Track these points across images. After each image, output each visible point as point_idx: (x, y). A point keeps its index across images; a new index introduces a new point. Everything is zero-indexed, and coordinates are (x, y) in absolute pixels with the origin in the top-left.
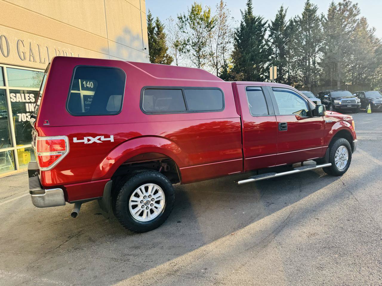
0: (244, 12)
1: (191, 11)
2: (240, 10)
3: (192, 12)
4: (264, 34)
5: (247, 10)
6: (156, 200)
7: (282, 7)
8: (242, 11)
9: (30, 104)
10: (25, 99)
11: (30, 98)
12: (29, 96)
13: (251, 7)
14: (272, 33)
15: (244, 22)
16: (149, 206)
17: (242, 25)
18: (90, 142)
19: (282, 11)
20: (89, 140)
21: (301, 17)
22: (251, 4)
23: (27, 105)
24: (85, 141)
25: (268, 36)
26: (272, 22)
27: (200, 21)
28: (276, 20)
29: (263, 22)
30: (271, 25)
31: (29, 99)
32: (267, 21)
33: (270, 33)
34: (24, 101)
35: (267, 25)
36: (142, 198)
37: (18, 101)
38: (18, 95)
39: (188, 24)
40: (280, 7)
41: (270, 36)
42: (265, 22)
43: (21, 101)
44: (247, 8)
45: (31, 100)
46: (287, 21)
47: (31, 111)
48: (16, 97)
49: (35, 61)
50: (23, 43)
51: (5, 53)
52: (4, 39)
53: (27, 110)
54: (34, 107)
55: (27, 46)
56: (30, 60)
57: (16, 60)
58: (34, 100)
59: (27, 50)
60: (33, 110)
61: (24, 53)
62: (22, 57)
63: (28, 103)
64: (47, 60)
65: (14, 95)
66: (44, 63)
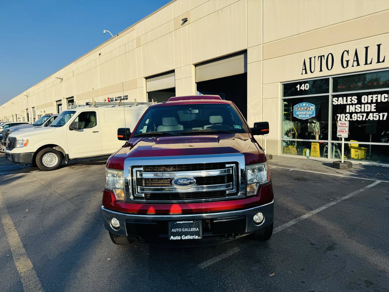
9: (351, 106)
10: (347, 101)
11: (352, 100)
12: (350, 99)
23: (348, 106)
31: (350, 101)
34: (345, 103)
37: (339, 103)
38: (340, 99)
43: (342, 103)
45: (353, 102)
47: (351, 111)
48: (338, 100)
49: (358, 65)
50: (348, 52)
51: (330, 67)
52: (330, 56)
53: (348, 111)
54: (356, 109)
55: (352, 53)
56: (353, 66)
57: (338, 70)
58: (356, 101)
59: (351, 57)
60: (354, 111)
61: (347, 61)
62: (345, 66)
63: (349, 105)
64: (375, 60)
65: (337, 99)
66: (371, 63)
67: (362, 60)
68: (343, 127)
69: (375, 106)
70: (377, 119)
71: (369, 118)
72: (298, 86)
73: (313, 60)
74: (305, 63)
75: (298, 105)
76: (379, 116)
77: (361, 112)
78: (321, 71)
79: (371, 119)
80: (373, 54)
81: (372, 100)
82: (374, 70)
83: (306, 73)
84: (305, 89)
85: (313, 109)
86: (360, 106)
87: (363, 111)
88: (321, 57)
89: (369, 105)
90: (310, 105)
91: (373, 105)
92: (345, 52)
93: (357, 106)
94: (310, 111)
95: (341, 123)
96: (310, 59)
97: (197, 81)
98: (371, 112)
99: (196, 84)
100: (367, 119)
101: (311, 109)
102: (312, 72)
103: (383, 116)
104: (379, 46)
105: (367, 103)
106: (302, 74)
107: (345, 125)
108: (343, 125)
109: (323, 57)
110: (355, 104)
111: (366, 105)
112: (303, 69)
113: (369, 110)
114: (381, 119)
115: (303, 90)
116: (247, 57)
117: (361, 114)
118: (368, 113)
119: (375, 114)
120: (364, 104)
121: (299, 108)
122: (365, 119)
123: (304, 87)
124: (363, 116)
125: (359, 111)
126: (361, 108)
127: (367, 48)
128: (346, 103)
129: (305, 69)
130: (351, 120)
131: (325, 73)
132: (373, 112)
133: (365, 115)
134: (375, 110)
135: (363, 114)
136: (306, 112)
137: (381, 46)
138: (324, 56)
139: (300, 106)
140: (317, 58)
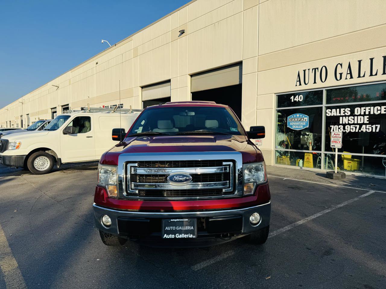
9: (344, 118)
10: (340, 113)
11: (345, 112)
12: (344, 110)
23: (341, 118)
34: (338, 114)
37: (332, 115)
38: (334, 110)
43: (335, 115)
45: (346, 114)
47: (344, 123)
48: (331, 112)
49: (351, 77)
50: (341, 65)
51: (323, 79)
52: (324, 69)
53: (341, 122)
54: (349, 120)
55: (345, 67)
56: (346, 79)
57: (331, 82)
58: (349, 113)
59: (344, 70)
60: (347, 123)
61: (341, 74)
62: (338, 78)
63: (343, 116)
64: (368, 73)
65: (330, 110)
66: (364, 76)
67: (355, 73)
68: (337, 137)
69: (367, 118)
70: (370, 130)
71: (362, 130)
72: (292, 98)
73: (307, 72)
74: (299, 75)
75: (292, 116)
76: (372, 128)
77: (354, 124)
78: (315, 83)
79: (364, 131)
80: (365, 67)
81: (365, 112)
82: (367, 83)
83: (300, 85)
84: (299, 100)
85: (307, 120)
86: (353, 118)
87: (356, 122)
88: (315, 69)
89: (362, 117)
90: (304, 116)
91: (366, 117)
92: (339, 65)
93: (350, 117)
94: (304, 122)
95: (335, 134)
96: (305, 71)
97: (193, 91)
98: (364, 124)
99: (191, 94)
100: (360, 131)
101: (304, 120)
102: (306, 84)
103: (376, 127)
104: (372, 60)
105: (360, 115)
106: (296, 86)
107: (338, 136)
108: (337, 136)
109: (317, 70)
110: (349, 116)
111: (359, 117)
112: (297, 81)
113: (362, 122)
114: (374, 131)
115: (297, 101)
116: (242, 68)
117: (354, 126)
118: (361, 125)
119: (368, 126)
120: (357, 116)
121: (292, 119)
122: (358, 131)
123: (298, 98)
124: (356, 127)
125: (352, 122)
126: (354, 119)
127: (360, 62)
128: (340, 115)
129: (300, 81)
130: (344, 131)
131: (319, 85)
132: (366, 124)
133: (358, 126)
134: (368, 122)
135: (356, 126)
136: (300, 123)
137: (374, 60)
138: (318, 68)
139: (294, 117)
140: (311, 70)
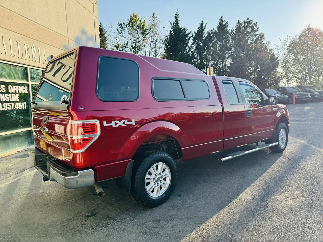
0: (172, 23)
1: (129, 19)
2: (170, 21)
3: (130, 21)
4: (188, 42)
5: (175, 22)
6: (164, 177)
7: (202, 21)
8: (171, 22)
9: (1, 95)
13: (178, 20)
14: (195, 41)
15: (173, 32)
16: (159, 183)
17: (170, 33)
18: (117, 126)
19: (202, 24)
20: (116, 124)
21: (217, 30)
22: (178, 17)
24: (113, 124)
25: (191, 44)
26: (195, 32)
27: (137, 28)
28: (198, 31)
29: (187, 33)
30: (194, 35)
32: (191, 32)
33: (193, 42)
35: (190, 35)
36: (154, 175)
39: (127, 30)
40: (201, 21)
41: (193, 44)
42: (189, 32)
44: (174, 20)
45: (2, 91)
46: (206, 32)
47: (2, 101)
49: (6, 54)
54: (5, 98)
56: (2, 53)
60: (4, 100)
64: (17, 54)
66: (14, 56)
69: (18, 96)
70: (21, 108)
71: (16, 107)
76: (22, 105)
79: (18, 109)
81: (16, 91)
86: (8, 95)
87: (11, 100)
89: (14, 95)
93: (6, 95)
103: (24, 104)
105: (13, 93)
110: (5, 93)
114: (23, 108)
117: (10, 103)
119: (19, 103)
120: (11, 93)
122: (14, 109)
124: (11, 105)
126: (9, 97)
130: (3, 109)
132: (17, 102)
134: (19, 100)
135: (12, 103)
